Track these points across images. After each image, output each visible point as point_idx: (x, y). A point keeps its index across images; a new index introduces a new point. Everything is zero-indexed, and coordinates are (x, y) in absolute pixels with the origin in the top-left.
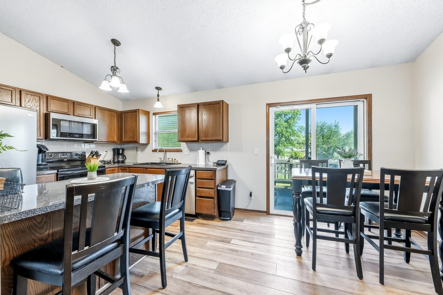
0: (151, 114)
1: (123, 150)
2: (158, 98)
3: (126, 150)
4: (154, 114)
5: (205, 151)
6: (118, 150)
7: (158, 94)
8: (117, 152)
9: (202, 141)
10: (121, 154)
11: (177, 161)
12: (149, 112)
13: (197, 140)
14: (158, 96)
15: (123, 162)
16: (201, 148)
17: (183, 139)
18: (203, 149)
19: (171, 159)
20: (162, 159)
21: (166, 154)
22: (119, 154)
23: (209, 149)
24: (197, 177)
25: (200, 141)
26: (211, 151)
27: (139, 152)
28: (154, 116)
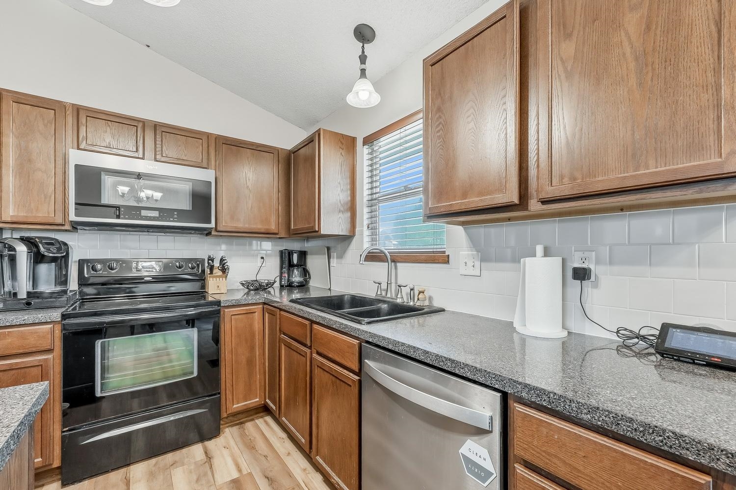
0: (359, 142)
1: (303, 254)
2: (363, 66)
3: (312, 254)
4: (369, 140)
5: (564, 261)
6: (290, 253)
7: (363, 52)
8: (287, 261)
9: (544, 202)
10: (298, 266)
11: (430, 298)
12: (354, 140)
13: (516, 201)
14: (363, 59)
15: (303, 286)
16: (539, 249)
17: (445, 205)
18: (547, 253)
19: (405, 291)
20: (384, 286)
21: (396, 268)
22: (291, 265)
23: (587, 254)
24: (517, 449)
25: (534, 206)
26: (598, 262)
27: (334, 262)
28: (366, 150)
